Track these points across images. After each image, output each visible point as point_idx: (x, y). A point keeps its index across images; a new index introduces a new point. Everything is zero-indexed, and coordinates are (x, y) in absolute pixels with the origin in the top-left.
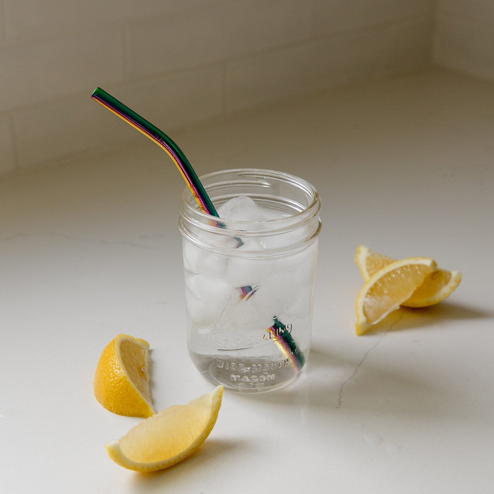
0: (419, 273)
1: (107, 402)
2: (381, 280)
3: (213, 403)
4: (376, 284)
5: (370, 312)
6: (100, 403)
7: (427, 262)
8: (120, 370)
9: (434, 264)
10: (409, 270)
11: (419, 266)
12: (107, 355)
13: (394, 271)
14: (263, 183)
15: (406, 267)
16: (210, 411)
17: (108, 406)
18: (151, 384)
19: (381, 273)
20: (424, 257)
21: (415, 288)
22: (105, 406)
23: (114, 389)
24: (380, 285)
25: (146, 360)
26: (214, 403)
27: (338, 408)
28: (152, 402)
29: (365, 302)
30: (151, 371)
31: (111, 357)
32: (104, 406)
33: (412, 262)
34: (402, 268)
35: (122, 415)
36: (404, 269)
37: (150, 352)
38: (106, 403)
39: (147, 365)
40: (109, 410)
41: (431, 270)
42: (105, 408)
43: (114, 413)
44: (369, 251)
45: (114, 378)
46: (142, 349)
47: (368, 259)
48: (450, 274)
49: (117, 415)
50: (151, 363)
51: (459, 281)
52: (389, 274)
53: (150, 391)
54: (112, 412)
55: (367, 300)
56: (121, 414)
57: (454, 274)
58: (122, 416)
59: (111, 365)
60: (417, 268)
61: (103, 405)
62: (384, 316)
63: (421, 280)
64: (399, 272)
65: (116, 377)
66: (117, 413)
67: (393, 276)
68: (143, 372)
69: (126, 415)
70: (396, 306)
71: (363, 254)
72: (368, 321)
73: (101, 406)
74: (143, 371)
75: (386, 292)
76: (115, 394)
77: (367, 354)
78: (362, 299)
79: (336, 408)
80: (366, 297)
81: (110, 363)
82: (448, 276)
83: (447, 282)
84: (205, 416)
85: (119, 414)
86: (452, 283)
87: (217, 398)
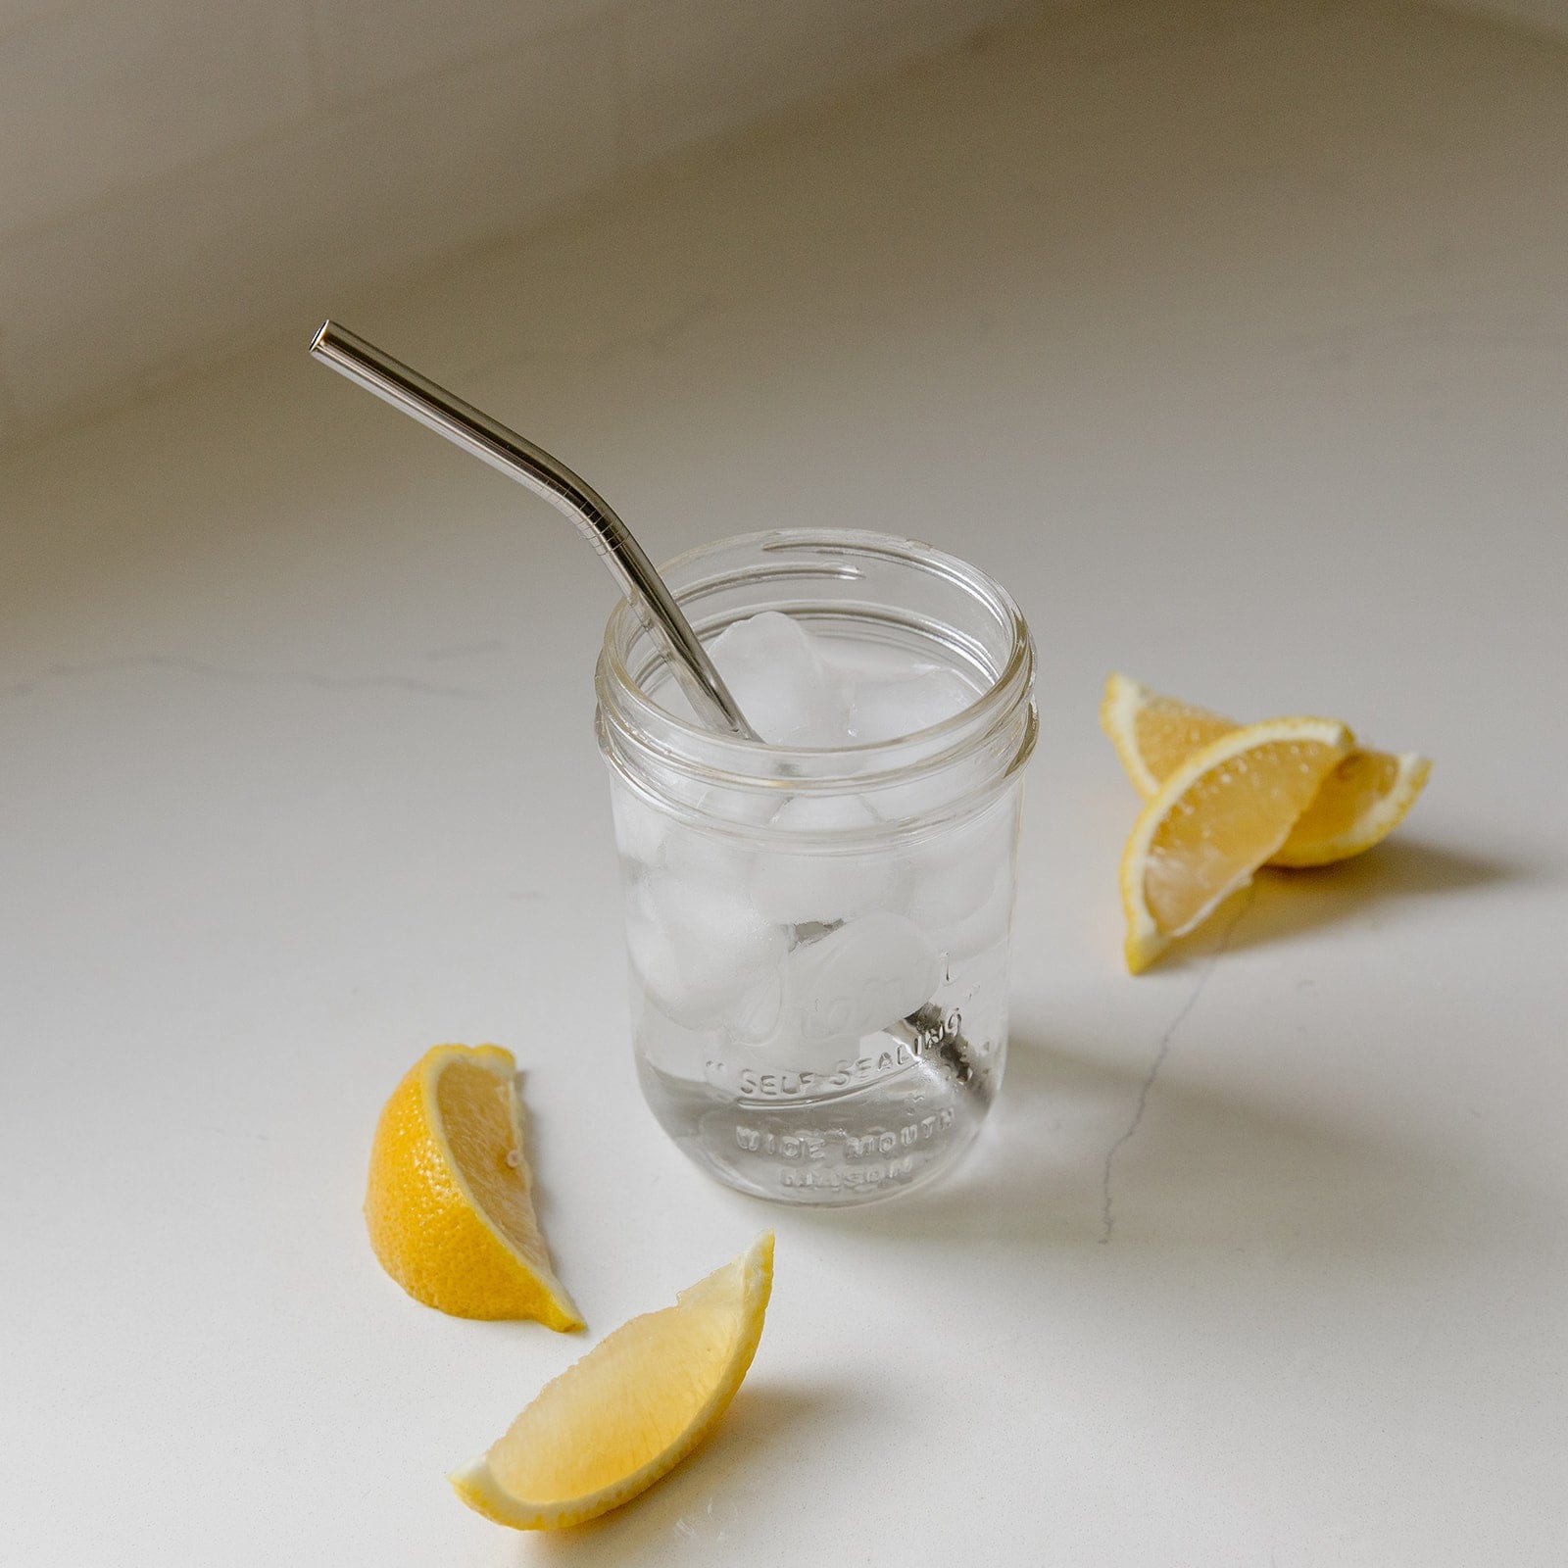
0: (1304, 768)
1: (417, 1281)
2: (1190, 796)
3: (747, 1287)
4: (1175, 811)
5: (1165, 902)
6: (395, 1278)
7: (1329, 734)
8: (450, 1186)
9: (1347, 736)
10: (1273, 758)
11: (1302, 745)
12: (402, 1133)
13: (1227, 766)
14: (840, 569)
15: (1263, 749)
16: (741, 1313)
17: (423, 1292)
18: (540, 1199)
19: (1188, 774)
20: (1316, 719)
21: (1294, 818)
22: (412, 1290)
23: (436, 1246)
24: (1188, 811)
25: (514, 1118)
26: (752, 1285)
27: (1104, 1242)
28: (551, 1267)
29: (1147, 872)
30: (531, 1152)
31: (415, 1144)
32: (408, 1289)
33: (1280, 732)
34: (1250, 752)
35: (466, 1317)
36: (1259, 756)
37: (520, 1079)
38: (414, 1284)
39: (518, 1134)
40: (423, 1302)
41: (1339, 756)
42: (411, 1294)
43: (442, 1310)
44: (1144, 692)
45: (432, 1211)
46: (496, 1083)
47: (1141, 718)
48: (1394, 763)
49: (452, 1318)
50: (529, 1121)
51: (1419, 782)
52: (1210, 777)
53: (541, 1229)
54: (436, 1307)
55: (1153, 862)
56: (463, 1313)
57: (1407, 762)
58: (467, 1320)
59: (421, 1172)
60: (1295, 750)
61: (404, 1286)
62: (1206, 909)
63: (1309, 790)
64: (1243, 768)
65: (439, 1208)
66: (449, 1312)
67: (1226, 779)
68: (512, 1169)
69: (479, 1316)
70: (1242, 876)
71: (1124, 703)
72: (1161, 929)
73: (398, 1291)
74: (512, 1164)
75: (1207, 834)
76: (443, 1260)
77: (1166, 1039)
78: (1137, 860)
79: (1100, 1242)
80: (1151, 852)
81: (417, 1163)
82: (1389, 769)
83: (1385, 788)
84: (724, 1329)
85: (458, 1315)
86: (1400, 792)
87: (760, 1272)
